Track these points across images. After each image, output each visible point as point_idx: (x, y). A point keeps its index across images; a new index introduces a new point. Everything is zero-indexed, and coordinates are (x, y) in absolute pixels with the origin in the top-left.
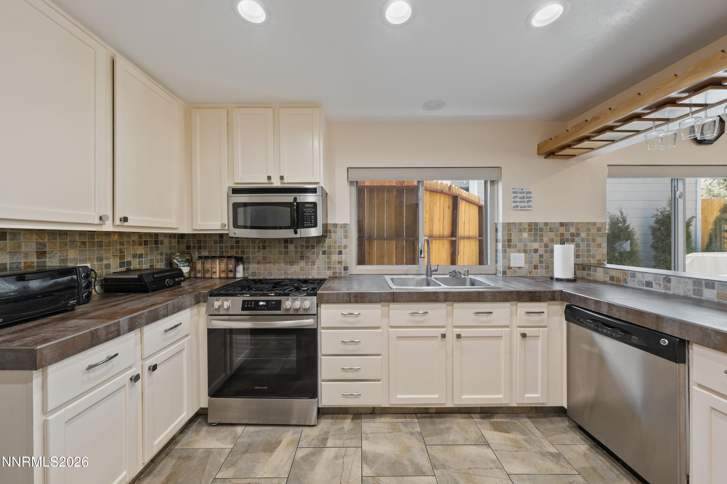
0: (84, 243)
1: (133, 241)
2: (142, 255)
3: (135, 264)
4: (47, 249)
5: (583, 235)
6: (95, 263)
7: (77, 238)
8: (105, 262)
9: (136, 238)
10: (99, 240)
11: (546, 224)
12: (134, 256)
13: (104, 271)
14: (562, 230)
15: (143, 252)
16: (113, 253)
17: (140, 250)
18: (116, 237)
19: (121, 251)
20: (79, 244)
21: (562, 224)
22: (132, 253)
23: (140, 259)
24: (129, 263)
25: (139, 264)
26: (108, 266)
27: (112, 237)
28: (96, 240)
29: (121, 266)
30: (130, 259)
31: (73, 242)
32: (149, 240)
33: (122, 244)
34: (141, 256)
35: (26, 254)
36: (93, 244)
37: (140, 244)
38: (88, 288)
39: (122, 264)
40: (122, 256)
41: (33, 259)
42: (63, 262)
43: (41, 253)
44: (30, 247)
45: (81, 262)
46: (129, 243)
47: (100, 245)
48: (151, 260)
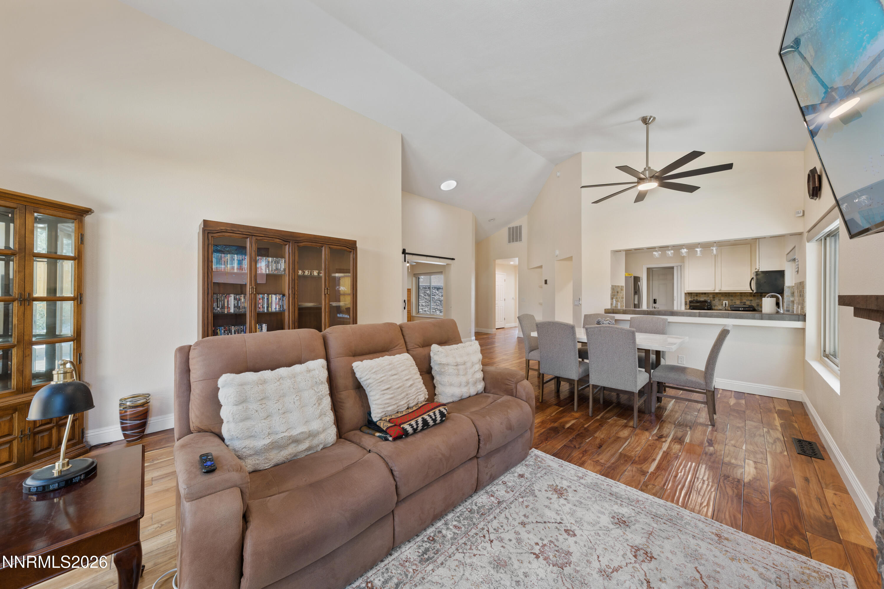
0: (726, 296)
5: (802, 292)
6: (729, 301)
7: (724, 294)
8: (734, 301)
9: (749, 294)
11: (798, 283)
12: (747, 300)
13: (733, 303)
14: (800, 288)
15: (752, 299)
17: (751, 298)
19: (741, 298)
24: (745, 302)
27: (737, 294)
30: (745, 301)
31: (722, 295)
33: (741, 296)
35: (710, 298)
36: (729, 296)
37: (751, 296)
38: (709, 305)
39: (741, 303)
40: (741, 300)
41: (712, 299)
42: (720, 300)
43: (714, 298)
44: (711, 296)
45: (725, 300)
46: (745, 296)
47: (732, 296)
48: (757, 303)
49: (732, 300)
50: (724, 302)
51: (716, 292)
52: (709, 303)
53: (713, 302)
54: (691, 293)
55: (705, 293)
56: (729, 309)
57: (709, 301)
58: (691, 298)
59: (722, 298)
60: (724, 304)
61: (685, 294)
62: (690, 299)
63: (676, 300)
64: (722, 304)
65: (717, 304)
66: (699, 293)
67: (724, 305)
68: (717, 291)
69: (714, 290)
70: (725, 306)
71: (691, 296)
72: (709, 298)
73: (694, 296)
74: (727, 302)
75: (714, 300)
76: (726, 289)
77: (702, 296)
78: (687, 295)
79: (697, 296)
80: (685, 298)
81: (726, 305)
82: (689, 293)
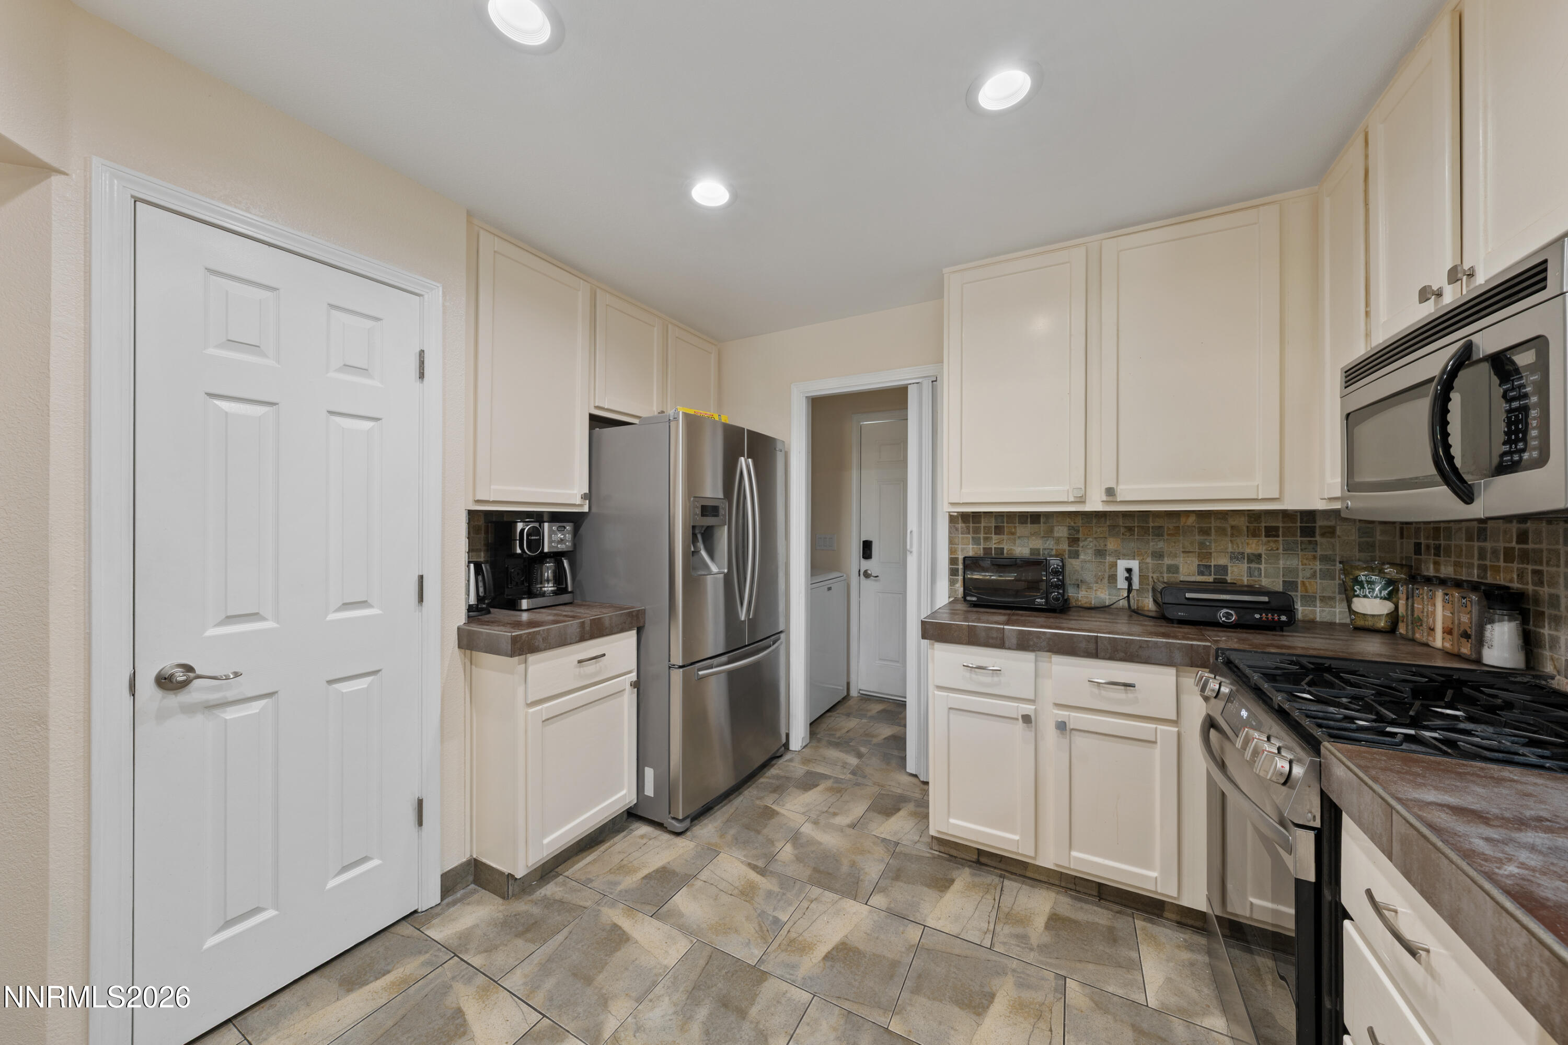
0: (1130, 529)
1: (1232, 527)
2: (1260, 556)
3: (1238, 573)
4: (1080, 536)
6: (1149, 560)
7: (1120, 522)
8: (1167, 561)
9: (1242, 522)
10: (1156, 524)
12: (1236, 557)
13: (1165, 575)
15: (1262, 550)
16: (1183, 547)
17: (1253, 546)
18: (1191, 520)
19: (1202, 545)
20: (1122, 530)
22: (1230, 550)
23: (1253, 565)
24: (1224, 569)
25: (1250, 574)
26: (1174, 569)
27: (1183, 520)
28: (1151, 524)
29: (1201, 573)
30: (1223, 561)
31: (1113, 527)
32: (1281, 525)
33: (1205, 532)
34: (1255, 558)
35: (1058, 540)
36: (1145, 531)
37: (1254, 533)
38: (1057, 587)
39: (1204, 569)
40: (1204, 554)
41: (1065, 546)
42: (1100, 553)
43: (1074, 540)
44: (1061, 531)
45: (1125, 556)
46: (1222, 531)
47: (1158, 533)
48: (1288, 571)
49: (1158, 555)
50: (1122, 564)
51: (1088, 508)
52: (1056, 573)
53: (1073, 565)
54: (976, 517)
55: (1035, 517)
56: (1149, 604)
57: (1055, 563)
58: (976, 541)
59: (1112, 544)
60: (1121, 574)
61: (952, 519)
62: (971, 550)
63: (915, 549)
64: (1113, 578)
65: (1088, 577)
66: (1011, 516)
67: (1122, 584)
68: (1095, 503)
69: (1081, 500)
70: (1130, 589)
71: (976, 531)
72: (1050, 544)
73: (987, 530)
74: (1134, 565)
75: (1075, 555)
77: (1022, 530)
78: (960, 525)
79: (999, 530)
80: (951, 541)
81: (1129, 580)
82: (965, 517)
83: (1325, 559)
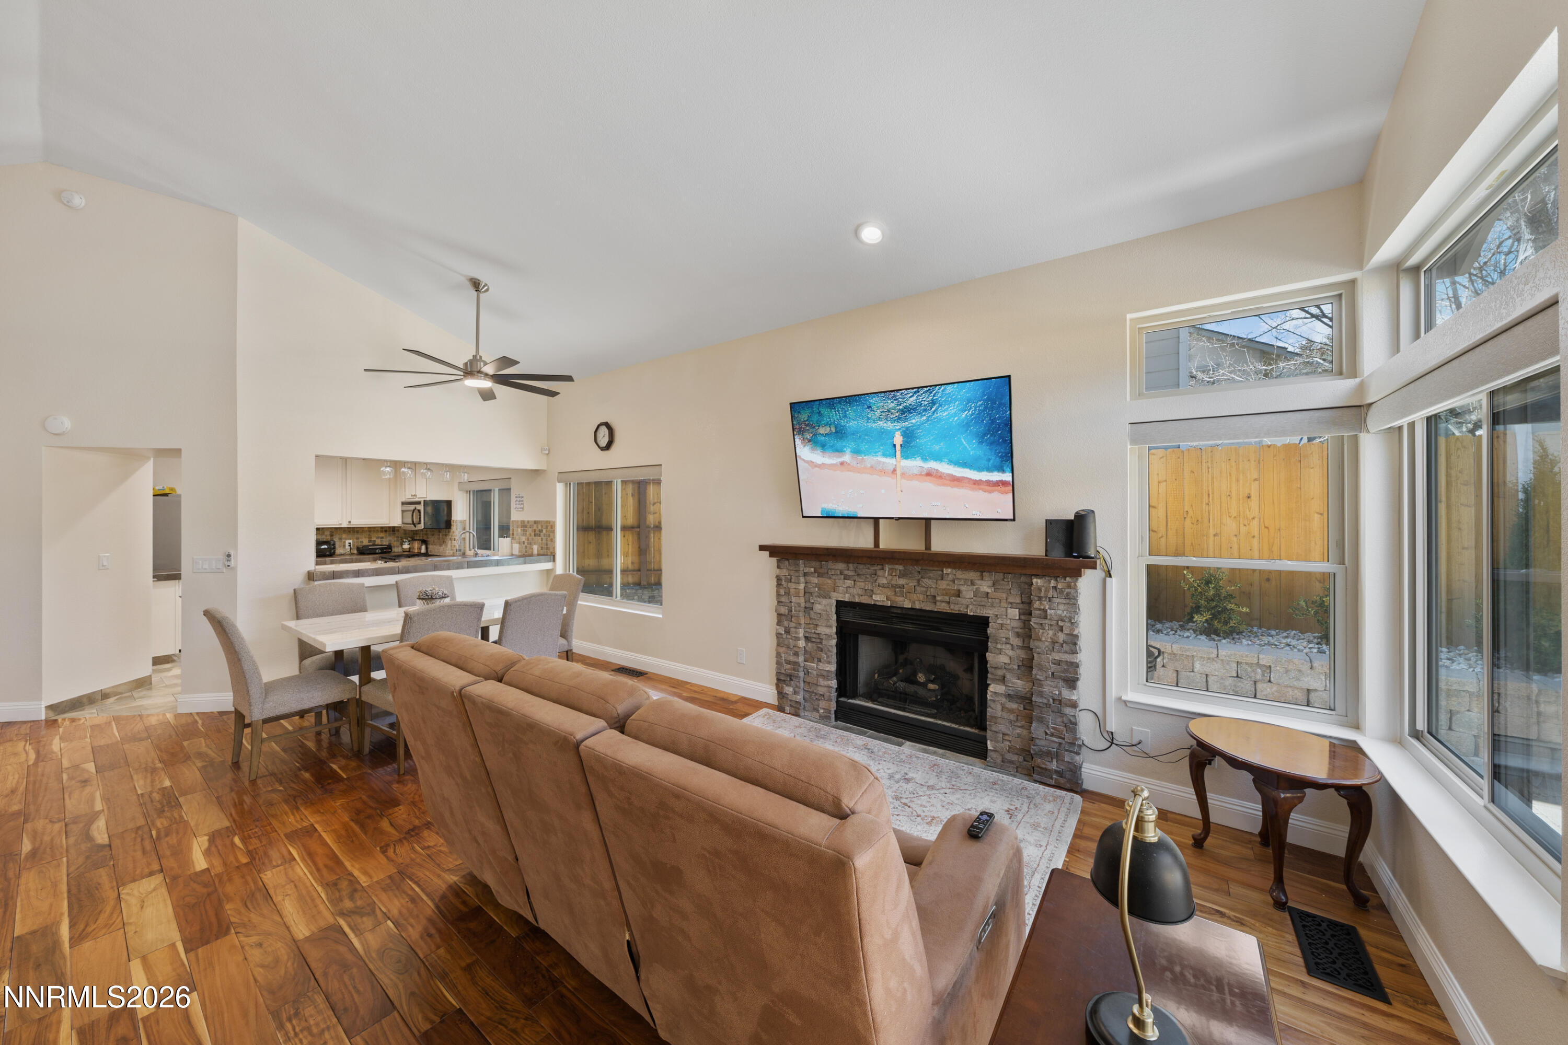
0: (350, 531)
3: (378, 542)
4: (334, 534)
5: (544, 531)
6: (355, 540)
11: (528, 522)
13: (359, 544)
14: (535, 527)
15: (384, 536)
16: (365, 537)
17: (382, 535)
18: (366, 529)
19: (369, 535)
21: (535, 522)
24: (375, 541)
25: (381, 540)
26: (362, 542)
27: (364, 529)
28: (356, 530)
30: (374, 539)
33: (370, 531)
34: (382, 538)
35: (326, 536)
36: (354, 532)
37: (382, 532)
39: (370, 541)
40: (370, 537)
41: (329, 537)
42: (340, 539)
43: (331, 535)
44: (328, 533)
45: (348, 539)
46: (374, 531)
47: (358, 532)
49: (358, 538)
50: (347, 542)
51: (342, 526)
52: (333, 544)
56: (355, 552)
57: (331, 542)
59: (344, 536)
60: (347, 545)
64: (344, 546)
65: (341, 544)
67: (347, 547)
68: (344, 525)
69: (341, 524)
70: (351, 548)
74: (351, 541)
76: (358, 522)
81: (349, 546)
83: (398, 537)
